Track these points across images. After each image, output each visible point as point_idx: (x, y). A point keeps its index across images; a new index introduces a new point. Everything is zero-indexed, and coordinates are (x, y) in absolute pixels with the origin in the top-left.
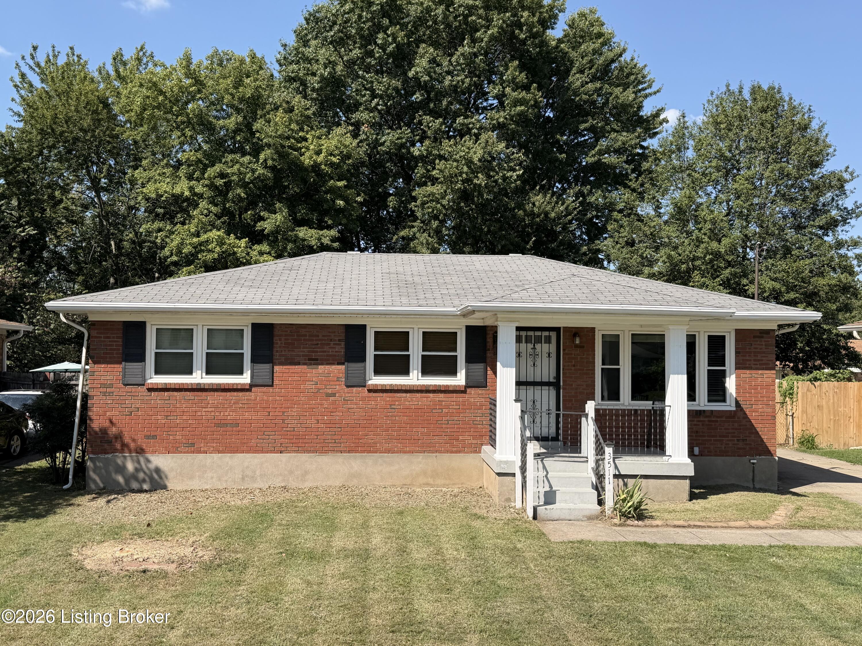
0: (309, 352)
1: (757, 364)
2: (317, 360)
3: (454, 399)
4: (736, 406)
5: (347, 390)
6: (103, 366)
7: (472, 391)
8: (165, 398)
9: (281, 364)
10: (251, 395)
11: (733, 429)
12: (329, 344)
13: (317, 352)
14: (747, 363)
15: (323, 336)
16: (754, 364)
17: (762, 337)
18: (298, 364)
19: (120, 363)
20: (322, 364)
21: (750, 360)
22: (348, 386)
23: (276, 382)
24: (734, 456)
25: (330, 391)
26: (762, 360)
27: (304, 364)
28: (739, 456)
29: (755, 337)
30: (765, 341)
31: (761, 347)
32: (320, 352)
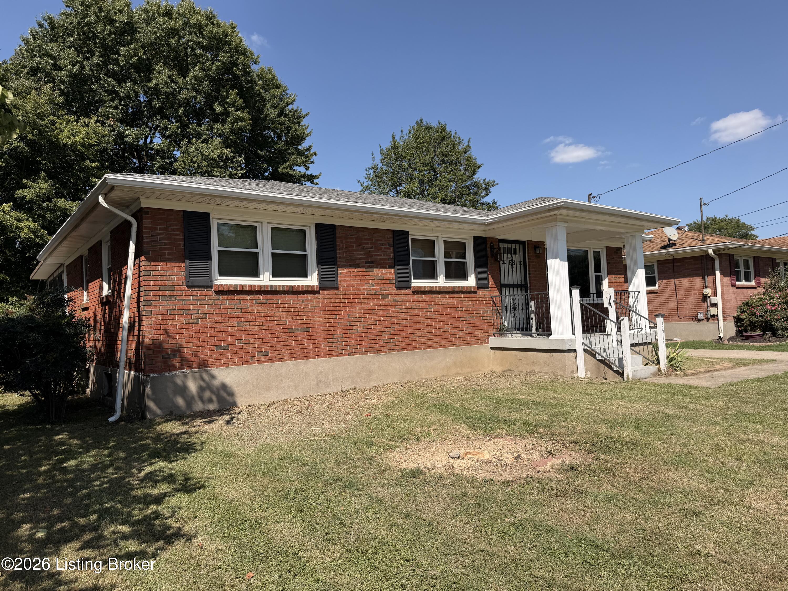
0: (365, 255)
2: (372, 263)
3: (470, 299)
5: (397, 292)
6: (161, 264)
7: (480, 292)
8: (234, 302)
9: (344, 266)
10: (320, 298)
12: (381, 248)
13: (372, 255)
15: (377, 240)
16: (615, 271)
18: (358, 266)
19: (182, 261)
20: (377, 268)
22: (398, 288)
23: (340, 284)
25: (384, 293)
27: (363, 267)
32: (375, 255)
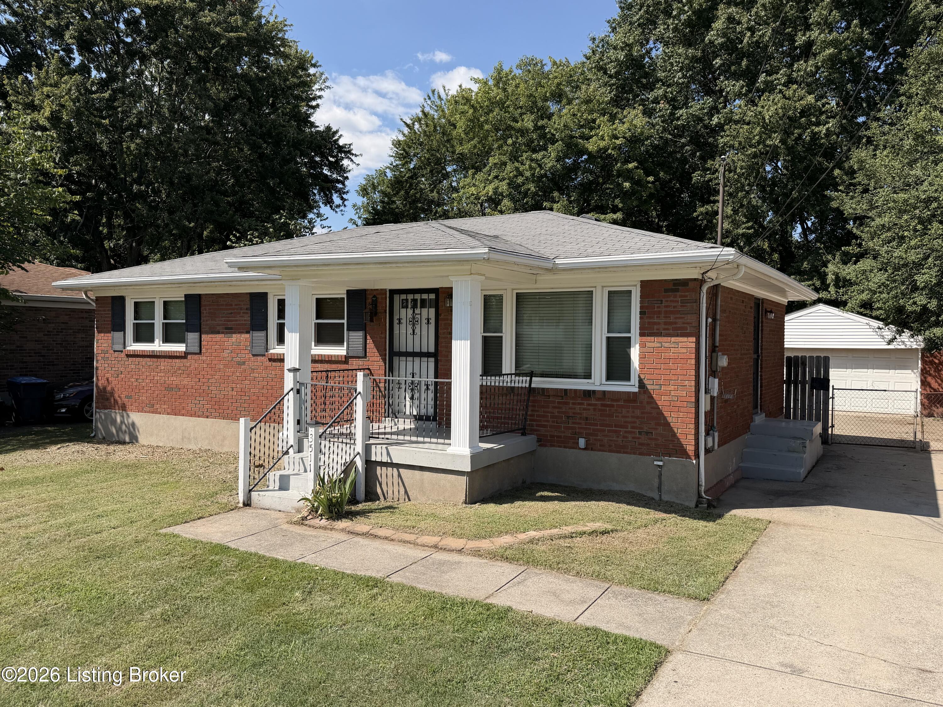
0: (225, 321)
1: (667, 329)
2: (231, 328)
4: (640, 387)
5: (253, 358)
7: (353, 362)
8: (136, 363)
9: (207, 333)
10: (187, 362)
11: (632, 417)
12: (239, 313)
13: (231, 321)
14: (655, 327)
15: (236, 305)
16: (664, 329)
17: (677, 290)
18: (218, 333)
19: (109, 332)
20: (235, 333)
21: (659, 323)
22: (253, 355)
23: (203, 350)
24: (634, 453)
25: (241, 360)
26: (676, 323)
27: (223, 333)
28: (640, 454)
29: (666, 291)
30: (681, 296)
31: (675, 304)
32: (234, 321)
